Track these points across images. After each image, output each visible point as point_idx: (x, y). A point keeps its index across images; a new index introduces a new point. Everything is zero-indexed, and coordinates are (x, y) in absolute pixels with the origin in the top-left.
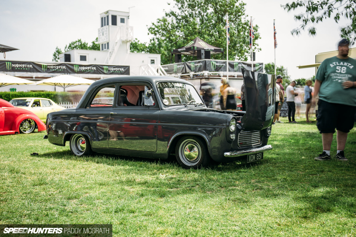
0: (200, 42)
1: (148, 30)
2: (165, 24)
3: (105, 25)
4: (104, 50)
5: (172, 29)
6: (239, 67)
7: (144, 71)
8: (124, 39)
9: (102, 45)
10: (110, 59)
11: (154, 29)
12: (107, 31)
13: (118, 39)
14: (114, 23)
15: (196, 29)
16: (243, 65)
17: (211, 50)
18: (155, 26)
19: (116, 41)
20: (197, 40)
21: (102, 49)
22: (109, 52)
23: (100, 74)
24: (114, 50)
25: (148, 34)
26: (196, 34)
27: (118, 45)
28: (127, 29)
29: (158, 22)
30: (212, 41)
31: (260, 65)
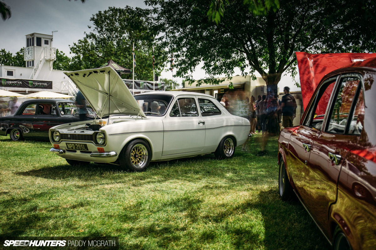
0: (112, 64)
1: (70, 49)
2: (86, 45)
3: (30, 45)
4: (30, 66)
5: (91, 50)
6: (144, 85)
7: (65, 86)
8: (48, 58)
9: (28, 62)
10: (35, 75)
11: (76, 49)
12: (32, 51)
13: (42, 57)
14: (39, 44)
15: (112, 51)
16: (148, 84)
17: (121, 71)
18: (77, 46)
19: (40, 60)
20: (111, 62)
21: (28, 66)
22: (34, 69)
23: (26, 87)
24: (38, 67)
25: (70, 53)
26: (112, 55)
27: (42, 63)
28: (51, 49)
29: (80, 43)
30: (125, 62)
31: (162, 84)
